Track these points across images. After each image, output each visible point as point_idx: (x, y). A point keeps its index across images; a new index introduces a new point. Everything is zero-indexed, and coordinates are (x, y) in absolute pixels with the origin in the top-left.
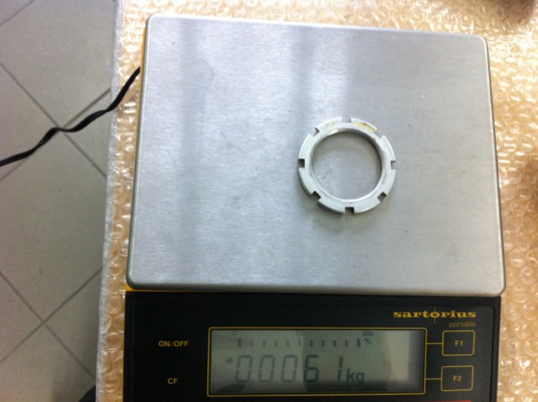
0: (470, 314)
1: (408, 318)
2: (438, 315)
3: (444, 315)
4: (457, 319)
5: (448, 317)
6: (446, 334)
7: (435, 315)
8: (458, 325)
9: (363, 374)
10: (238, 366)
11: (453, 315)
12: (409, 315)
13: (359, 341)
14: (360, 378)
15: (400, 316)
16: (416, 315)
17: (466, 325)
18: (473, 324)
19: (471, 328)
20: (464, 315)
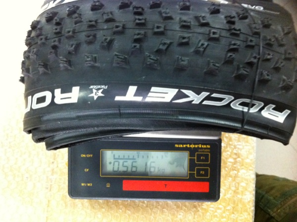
0: (207, 146)
1: (181, 148)
2: (194, 146)
3: (196, 146)
4: (202, 148)
5: (198, 148)
6: (197, 154)
7: (192, 146)
8: (202, 150)
9: (164, 169)
10: (114, 165)
11: (200, 146)
12: (181, 146)
13: (162, 156)
14: (163, 171)
15: (177, 146)
16: (184, 146)
17: (206, 150)
18: (209, 150)
19: (208, 152)
20: (205, 146)
